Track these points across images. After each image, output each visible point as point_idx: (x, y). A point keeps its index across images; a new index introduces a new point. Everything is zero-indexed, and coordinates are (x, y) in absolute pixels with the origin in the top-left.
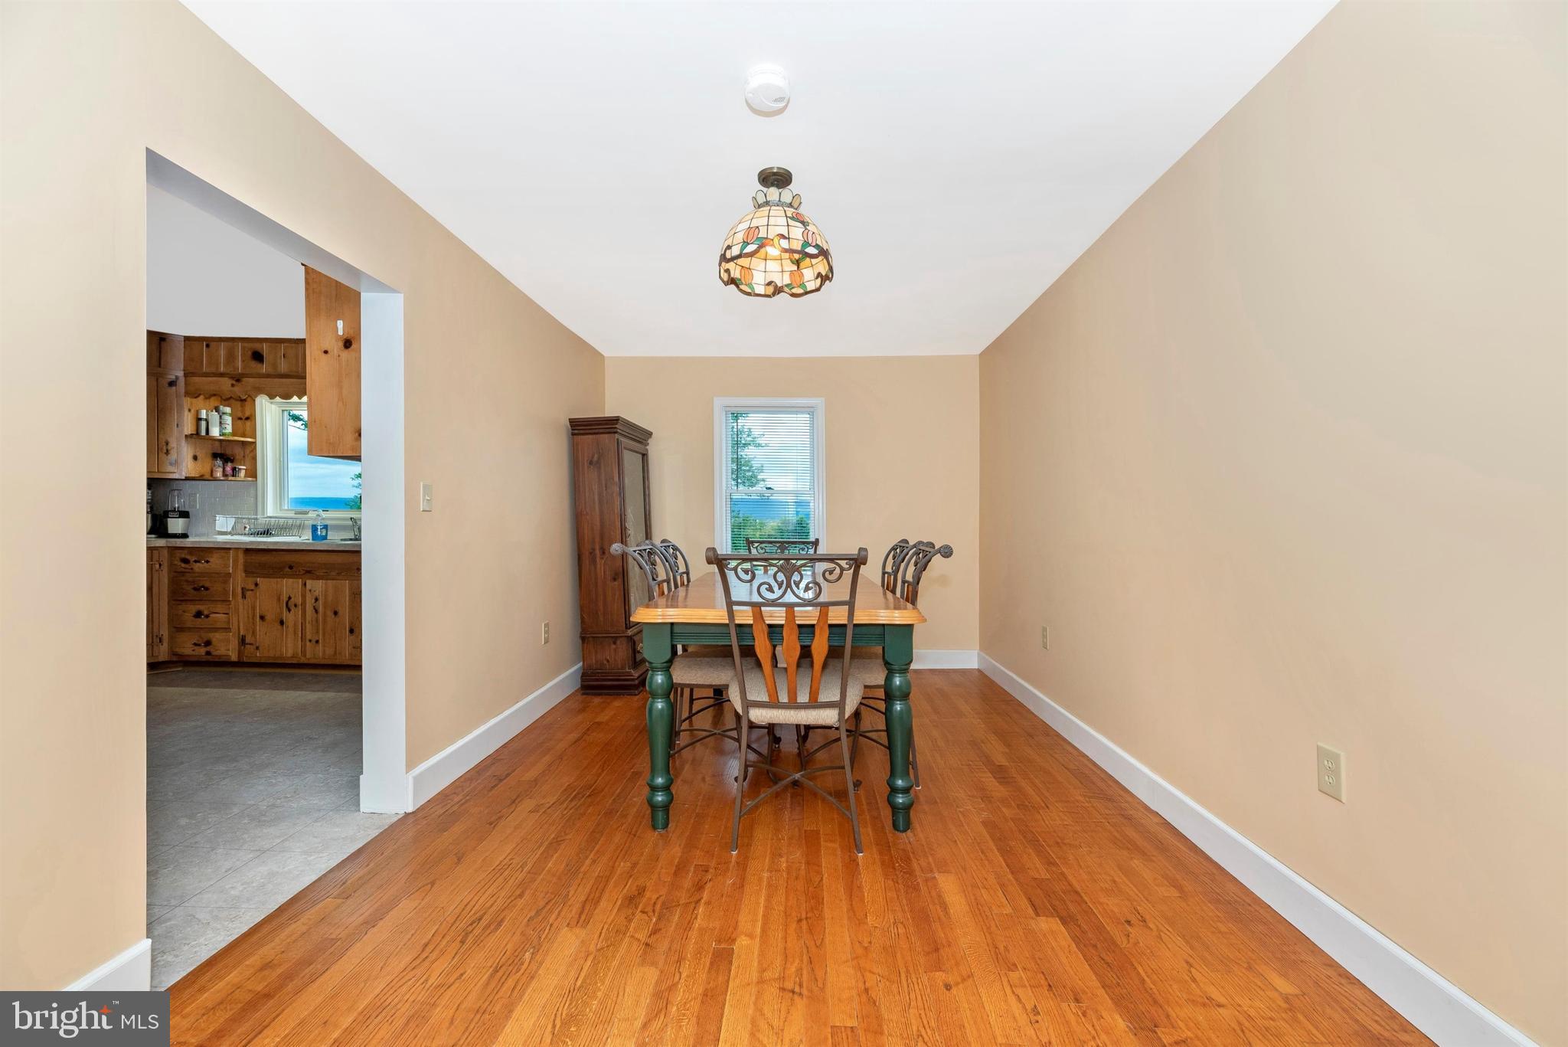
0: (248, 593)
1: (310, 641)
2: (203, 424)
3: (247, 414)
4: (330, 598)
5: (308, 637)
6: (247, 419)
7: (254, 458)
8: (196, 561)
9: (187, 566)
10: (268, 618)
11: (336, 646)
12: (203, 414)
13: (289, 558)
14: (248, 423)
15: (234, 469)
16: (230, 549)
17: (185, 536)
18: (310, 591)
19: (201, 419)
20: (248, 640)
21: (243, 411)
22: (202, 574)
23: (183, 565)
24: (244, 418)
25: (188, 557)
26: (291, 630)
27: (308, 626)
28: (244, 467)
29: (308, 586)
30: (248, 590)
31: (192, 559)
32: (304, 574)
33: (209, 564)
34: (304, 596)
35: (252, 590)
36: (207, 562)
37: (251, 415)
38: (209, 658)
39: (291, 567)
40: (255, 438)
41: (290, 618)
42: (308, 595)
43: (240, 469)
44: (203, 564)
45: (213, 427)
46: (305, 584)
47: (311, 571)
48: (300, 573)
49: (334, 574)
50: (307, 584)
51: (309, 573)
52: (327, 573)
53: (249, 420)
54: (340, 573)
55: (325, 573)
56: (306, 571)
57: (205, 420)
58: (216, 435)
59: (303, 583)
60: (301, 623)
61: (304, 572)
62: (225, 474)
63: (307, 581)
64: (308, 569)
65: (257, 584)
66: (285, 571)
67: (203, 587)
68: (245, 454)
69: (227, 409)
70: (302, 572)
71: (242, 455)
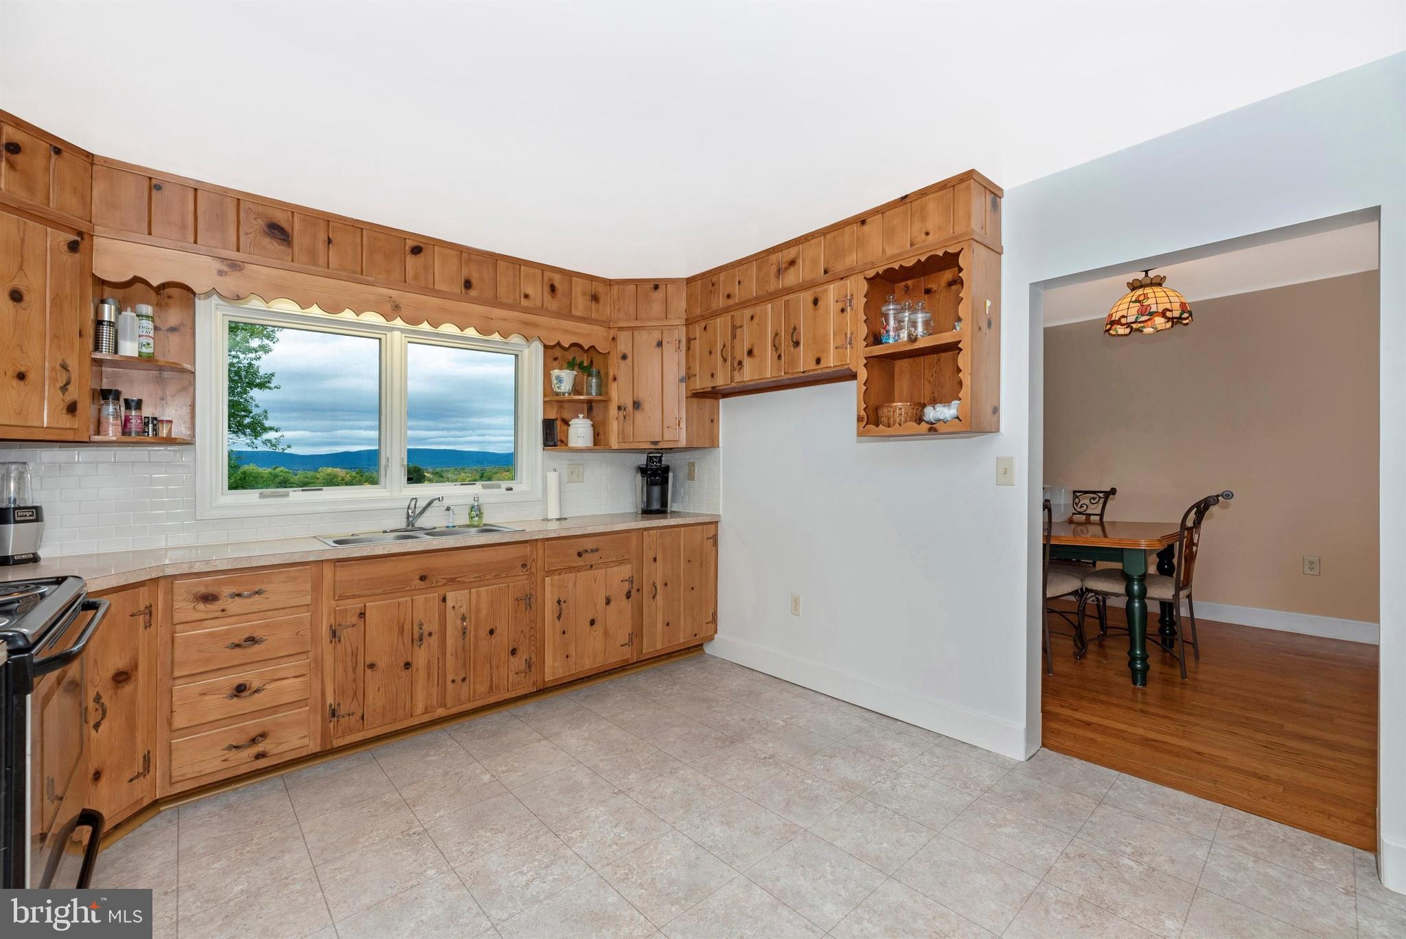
0: (345, 634)
1: (453, 681)
2: (105, 329)
4: (484, 612)
5: (450, 677)
6: (173, 329)
8: (233, 596)
9: (214, 607)
10: (381, 662)
11: (491, 679)
12: (108, 312)
14: (175, 339)
15: (145, 422)
18: (453, 609)
19: (102, 322)
20: (343, 710)
21: (166, 317)
22: (245, 616)
23: (201, 607)
25: (213, 589)
26: (422, 673)
27: (450, 660)
29: (450, 603)
30: (344, 627)
31: (225, 591)
32: (445, 585)
33: (264, 595)
34: (442, 615)
35: (353, 626)
36: (260, 593)
37: (185, 325)
38: (262, 763)
39: (423, 578)
41: (421, 657)
42: (450, 613)
43: (162, 421)
44: (249, 596)
45: (125, 339)
46: (444, 600)
47: (456, 578)
48: (437, 582)
49: (490, 577)
50: (448, 599)
51: (452, 581)
52: (480, 577)
53: (176, 334)
54: (498, 575)
55: (476, 577)
56: (448, 579)
57: (110, 324)
58: (128, 354)
59: (441, 599)
60: (438, 658)
61: (445, 581)
62: (125, 430)
63: (447, 594)
64: (451, 577)
65: (362, 615)
66: (414, 586)
67: (251, 639)
68: (163, 391)
69: (146, 310)
70: (442, 580)
71: (159, 395)
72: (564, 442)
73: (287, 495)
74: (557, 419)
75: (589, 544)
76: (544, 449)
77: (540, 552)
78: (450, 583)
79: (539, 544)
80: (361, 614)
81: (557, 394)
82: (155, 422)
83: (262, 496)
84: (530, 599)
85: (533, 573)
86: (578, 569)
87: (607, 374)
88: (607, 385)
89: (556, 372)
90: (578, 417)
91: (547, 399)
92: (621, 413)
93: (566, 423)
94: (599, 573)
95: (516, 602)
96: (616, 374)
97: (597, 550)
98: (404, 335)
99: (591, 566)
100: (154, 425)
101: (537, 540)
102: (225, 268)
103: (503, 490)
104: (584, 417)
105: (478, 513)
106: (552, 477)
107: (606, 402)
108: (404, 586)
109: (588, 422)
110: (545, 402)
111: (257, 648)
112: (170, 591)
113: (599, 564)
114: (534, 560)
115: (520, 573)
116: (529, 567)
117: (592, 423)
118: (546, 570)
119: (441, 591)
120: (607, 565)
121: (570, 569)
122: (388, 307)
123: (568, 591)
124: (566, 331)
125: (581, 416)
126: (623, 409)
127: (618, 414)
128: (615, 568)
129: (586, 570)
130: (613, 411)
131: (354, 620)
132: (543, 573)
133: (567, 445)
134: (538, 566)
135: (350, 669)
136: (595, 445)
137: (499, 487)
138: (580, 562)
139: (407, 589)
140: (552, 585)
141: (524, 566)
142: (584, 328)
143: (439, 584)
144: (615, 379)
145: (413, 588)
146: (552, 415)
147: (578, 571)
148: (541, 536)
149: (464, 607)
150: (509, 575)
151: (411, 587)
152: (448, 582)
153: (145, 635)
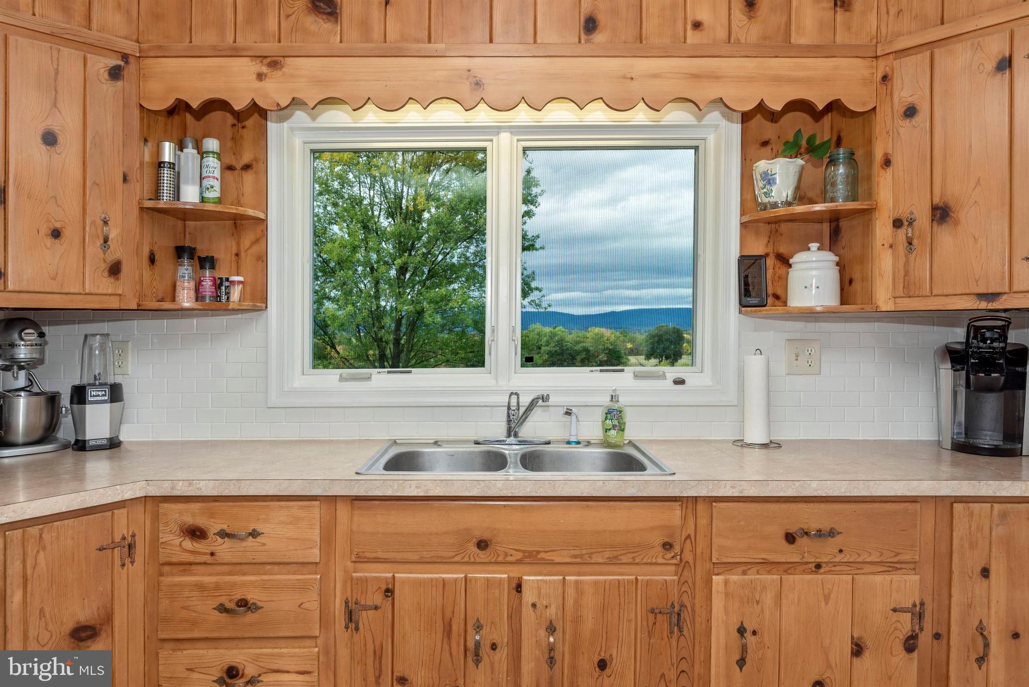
0: (366, 618)
2: (166, 173)
3: (246, 158)
4: (588, 625)
6: (247, 167)
7: (263, 258)
8: (223, 534)
9: (199, 546)
10: (419, 677)
12: (168, 151)
14: (249, 179)
15: (218, 284)
18: (534, 605)
19: (160, 165)
21: (236, 153)
22: (237, 566)
23: (188, 544)
24: (239, 166)
25: (201, 521)
28: (241, 279)
29: (529, 596)
30: (365, 608)
31: (214, 526)
32: (519, 560)
33: (259, 540)
34: (515, 615)
35: (376, 608)
36: (255, 533)
37: (256, 160)
39: (481, 545)
40: (266, 212)
41: (478, 683)
42: (527, 614)
43: (233, 282)
44: (242, 539)
45: (187, 183)
46: (519, 588)
47: (538, 552)
48: (506, 555)
49: (601, 561)
50: (524, 587)
51: (531, 559)
52: (581, 556)
53: (250, 172)
54: (616, 557)
55: (575, 556)
56: (523, 552)
57: (172, 166)
58: (190, 200)
59: (514, 585)
61: (519, 555)
62: (199, 296)
63: (524, 577)
64: (529, 549)
65: (389, 592)
66: (468, 555)
67: (243, 603)
68: (238, 244)
69: (212, 144)
70: (514, 552)
71: (234, 250)
72: (780, 299)
73: (369, 378)
74: (767, 255)
75: (813, 517)
76: (740, 312)
77: (703, 522)
78: (527, 560)
79: (701, 507)
80: (387, 590)
81: (765, 207)
82: (227, 284)
83: (342, 379)
84: (679, 615)
85: (687, 562)
86: (789, 568)
87: (870, 155)
88: (869, 178)
89: (762, 165)
90: (809, 249)
91: (746, 218)
92: (901, 233)
93: (785, 261)
94: (840, 582)
95: (651, 616)
96: (890, 151)
97: (832, 533)
98: (515, 138)
99: (818, 566)
100: (227, 287)
101: (696, 499)
102: (264, 69)
103: (669, 382)
104: (819, 249)
105: (616, 422)
106: (755, 365)
107: (867, 214)
108: (452, 553)
109: (830, 258)
110: (743, 225)
111: (250, 617)
112: (156, 517)
113: (835, 564)
114: (689, 537)
115: (660, 560)
116: (677, 549)
117: (836, 259)
118: (714, 560)
119: (515, 572)
120: (856, 567)
121: (767, 565)
122: (464, 89)
123: (762, 611)
124: (777, 79)
125: (814, 246)
126: (906, 223)
127: (895, 236)
128: (878, 578)
129: (804, 572)
130: (882, 230)
131: (378, 599)
132: (708, 565)
133: (785, 303)
134: (699, 551)
135: (371, 678)
136: (843, 302)
137: (663, 377)
138: (790, 554)
139: (457, 558)
140: (727, 595)
141: (667, 546)
142: (820, 66)
143: (509, 559)
144: (887, 162)
145: (466, 559)
146: (758, 248)
147: (786, 572)
148: (703, 491)
149: (553, 607)
150: (637, 560)
151: (463, 558)
152: (525, 557)
153: (121, 576)
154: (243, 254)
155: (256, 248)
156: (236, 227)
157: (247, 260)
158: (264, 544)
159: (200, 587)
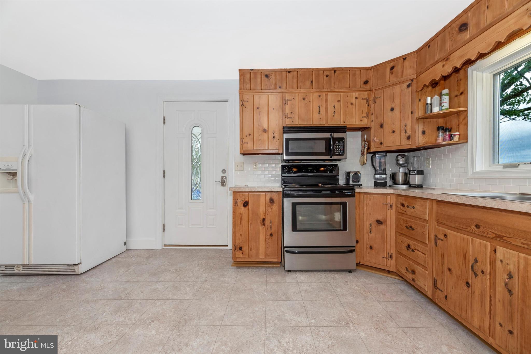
0: (439, 242)
1: (501, 325)
2: (429, 106)
3: (461, 90)
5: (499, 318)
6: (462, 93)
7: (466, 124)
8: (408, 207)
9: (403, 209)
10: (455, 271)
12: (429, 100)
13: (476, 215)
14: (462, 97)
15: (451, 135)
16: (427, 199)
17: (420, 187)
18: (501, 262)
19: (427, 104)
20: (439, 286)
21: (458, 89)
22: (410, 216)
24: (459, 94)
25: (404, 202)
26: (478, 299)
28: (459, 132)
29: (499, 256)
30: (439, 239)
31: (406, 204)
32: (493, 237)
33: (414, 209)
34: (493, 263)
35: (442, 240)
36: (414, 208)
38: (414, 284)
39: (477, 226)
40: (467, 107)
41: (477, 284)
42: (500, 265)
43: (455, 135)
44: (411, 209)
45: (435, 107)
46: (495, 251)
47: (503, 236)
48: (488, 234)
50: (497, 251)
51: (500, 238)
55: (524, 244)
56: (496, 234)
57: (430, 103)
58: (436, 111)
59: (493, 249)
60: (490, 296)
61: (494, 235)
63: (497, 247)
64: (499, 233)
65: (446, 236)
66: (472, 229)
67: (411, 227)
68: (459, 121)
69: (446, 91)
70: (491, 233)
71: (457, 124)
78: (498, 239)
83: (504, 167)
102: (444, 63)
108: (465, 227)
111: (412, 232)
119: (493, 243)
131: (442, 237)
135: (441, 265)
139: (467, 230)
143: (489, 236)
149: (512, 266)
151: (470, 230)
152: (496, 237)
153: (389, 212)
154: (460, 124)
155: (464, 121)
156: (458, 115)
157: (462, 127)
158: (415, 211)
159: (403, 220)
